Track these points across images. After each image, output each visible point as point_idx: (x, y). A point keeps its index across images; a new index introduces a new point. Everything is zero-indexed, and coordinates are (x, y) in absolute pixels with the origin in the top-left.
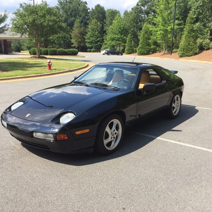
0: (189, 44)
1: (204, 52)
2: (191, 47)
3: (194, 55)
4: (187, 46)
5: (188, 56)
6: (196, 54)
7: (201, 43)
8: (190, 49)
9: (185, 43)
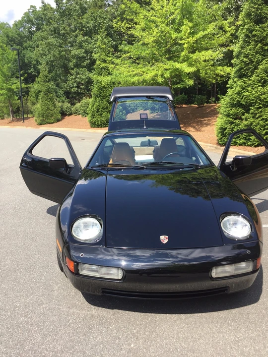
0: (48, 108)
1: (67, 117)
2: (51, 111)
4: (46, 111)
5: (50, 123)
6: (58, 121)
7: (62, 107)
8: (51, 114)
9: (43, 107)
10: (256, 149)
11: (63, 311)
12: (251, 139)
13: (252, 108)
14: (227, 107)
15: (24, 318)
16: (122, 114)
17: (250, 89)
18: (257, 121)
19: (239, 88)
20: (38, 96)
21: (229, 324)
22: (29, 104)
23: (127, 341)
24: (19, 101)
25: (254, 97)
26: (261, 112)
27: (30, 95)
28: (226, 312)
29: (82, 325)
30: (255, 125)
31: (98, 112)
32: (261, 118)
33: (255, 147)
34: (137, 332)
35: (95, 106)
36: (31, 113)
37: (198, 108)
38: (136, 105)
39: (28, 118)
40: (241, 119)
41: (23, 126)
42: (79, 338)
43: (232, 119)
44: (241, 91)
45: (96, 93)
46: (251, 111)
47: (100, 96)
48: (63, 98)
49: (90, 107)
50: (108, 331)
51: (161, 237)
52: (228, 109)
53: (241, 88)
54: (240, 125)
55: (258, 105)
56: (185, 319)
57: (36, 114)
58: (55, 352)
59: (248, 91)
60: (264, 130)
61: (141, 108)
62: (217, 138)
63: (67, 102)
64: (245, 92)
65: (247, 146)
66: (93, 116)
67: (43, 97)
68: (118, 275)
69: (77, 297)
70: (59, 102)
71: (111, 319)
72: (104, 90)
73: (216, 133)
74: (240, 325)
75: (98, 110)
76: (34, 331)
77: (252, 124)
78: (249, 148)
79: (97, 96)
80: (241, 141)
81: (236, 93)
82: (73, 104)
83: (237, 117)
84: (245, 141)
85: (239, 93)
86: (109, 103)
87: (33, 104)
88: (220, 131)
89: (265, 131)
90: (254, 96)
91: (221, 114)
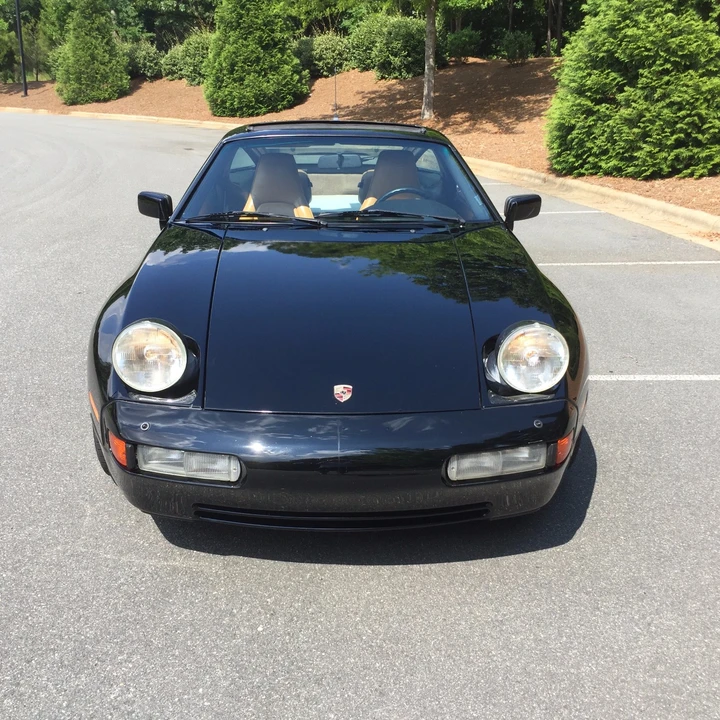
0: (93, 58)
1: (146, 85)
2: (102, 67)
3: (117, 98)
4: (88, 64)
5: (98, 101)
6: (123, 93)
7: (131, 56)
8: (102, 75)
9: (80, 52)
10: (648, 184)
11: (106, 559)
12: (637, 158)
13: (644, 72)
14: (580, 68)
15: (9, 574)
16: (300, 81)
17: (642, 18)
18: (655, 108)
19: (612, 16)
20: (64, 21)
21: (487, 588)
22: (41, 42)
23: (248, 620)
24: (13, 33)
25: (653, 42)
26: (668, 83)
27: (42, 17)
28: (486, 563)
29: (147, 588)
30: (649, 121)
31: (231, 71)
32: (668, 101)
33: (647, 179)
34: (275, 603)
35: (224, 54)
36: (48, 70)
37: (508, 67)
38: (340, 54)
39: (38, 84)
40: (612, 101)
41: (24, 105)
42: (138, 613)
43: (589, 103)
44: (619, 22)
45: (227, 16)
46: (642, 81)
47: (239, 24)
48: (136, 30)
49: (210, 56)
50: (207, 599)
51: (336, 387)
52: (581, 74)
53: (619, 16)
54: (609, 117)
55: (661, 65)
56: (389, 577)
57: (60, 74)
58: (81, 643)
59: (636, 24)
60: (672, 133)
61: (353, 63)
62: (548, 154)
63: (147, 39)
64: (627, 26)
65: (626, 176)
66: (219, 83)
67: (80, 26)
68: (229, 473)
69: (141, 530)
70: (124, 39)
71: (218, 576)
72: (249, 10)
73: (546, 138)
74: (513, 590)
75: (233, 65)
76: (34, 601)
77: (641, 115)
78: (631, 182)
79: (231, 26)
80: (611, 164)
81: (604, 30)
82: (164, 47)
83: (603, 96)
84: (621, 164)
85: (612, 30)
86: (263, 48)
87: (53, 44)
88: (556, 133)
89: (675, 137)
90: (651, 38)
91: (563, 86)
